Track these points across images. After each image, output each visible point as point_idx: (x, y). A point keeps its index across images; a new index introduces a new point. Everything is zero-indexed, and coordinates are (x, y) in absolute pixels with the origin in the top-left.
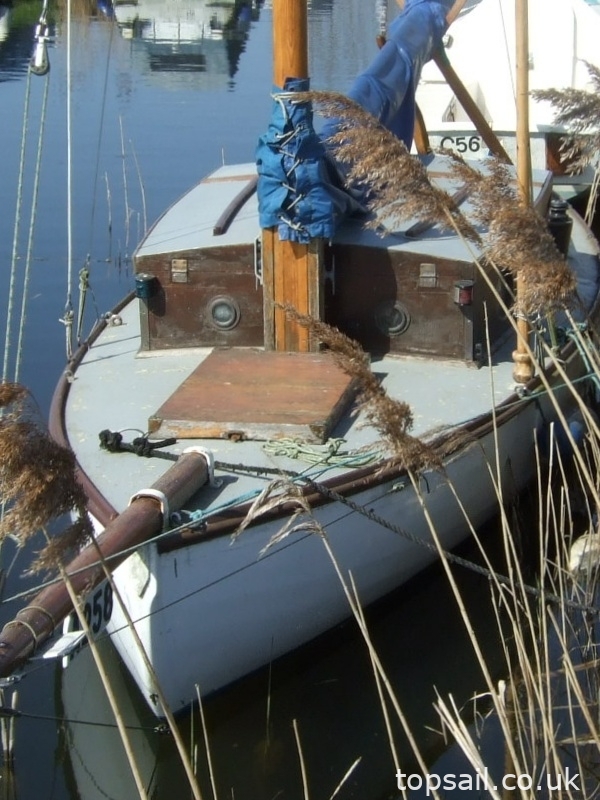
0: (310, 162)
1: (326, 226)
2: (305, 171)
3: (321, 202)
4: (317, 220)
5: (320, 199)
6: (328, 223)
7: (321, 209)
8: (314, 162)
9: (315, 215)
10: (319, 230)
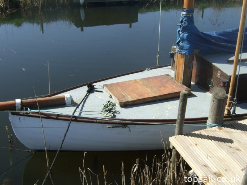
0: (185, 33)
1: (187, 52)
2: (183, 35)
3: (187, 45)
4: (184, 49)
5: (187, 44)
6: (188, 51)
7: (186, 47)
8: (187, 33)
9: (184, 48)
10: (184, 52)
